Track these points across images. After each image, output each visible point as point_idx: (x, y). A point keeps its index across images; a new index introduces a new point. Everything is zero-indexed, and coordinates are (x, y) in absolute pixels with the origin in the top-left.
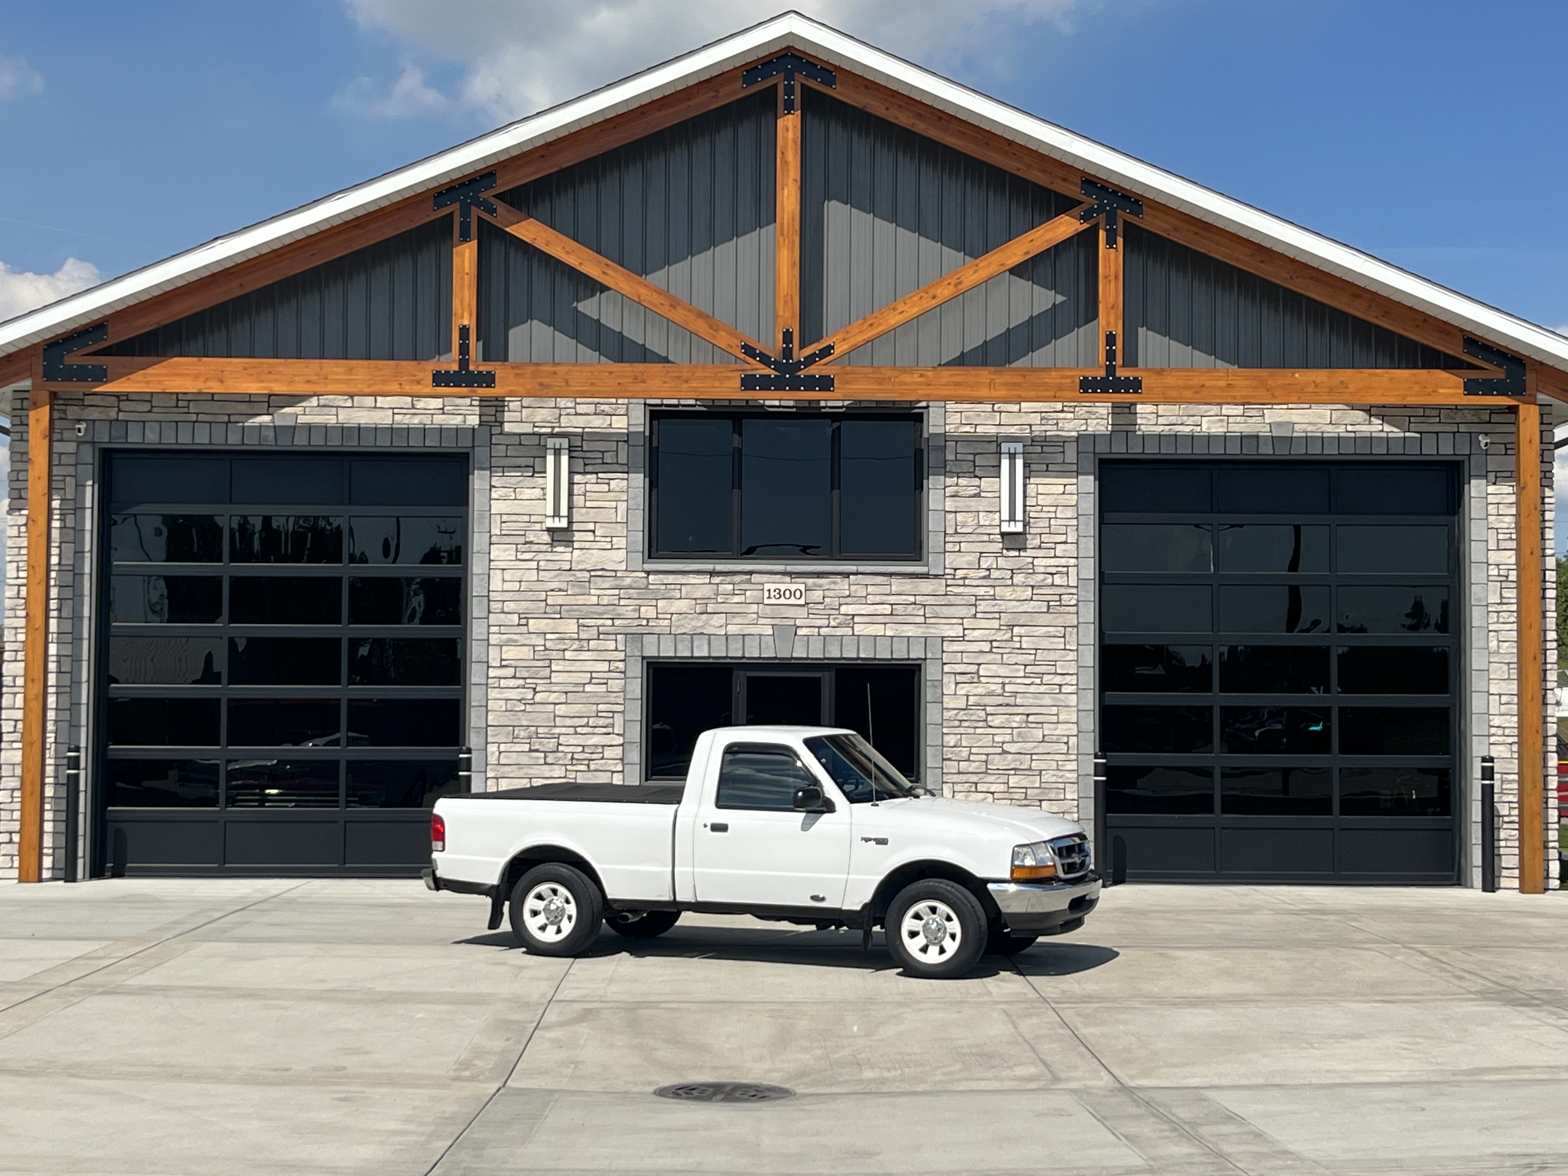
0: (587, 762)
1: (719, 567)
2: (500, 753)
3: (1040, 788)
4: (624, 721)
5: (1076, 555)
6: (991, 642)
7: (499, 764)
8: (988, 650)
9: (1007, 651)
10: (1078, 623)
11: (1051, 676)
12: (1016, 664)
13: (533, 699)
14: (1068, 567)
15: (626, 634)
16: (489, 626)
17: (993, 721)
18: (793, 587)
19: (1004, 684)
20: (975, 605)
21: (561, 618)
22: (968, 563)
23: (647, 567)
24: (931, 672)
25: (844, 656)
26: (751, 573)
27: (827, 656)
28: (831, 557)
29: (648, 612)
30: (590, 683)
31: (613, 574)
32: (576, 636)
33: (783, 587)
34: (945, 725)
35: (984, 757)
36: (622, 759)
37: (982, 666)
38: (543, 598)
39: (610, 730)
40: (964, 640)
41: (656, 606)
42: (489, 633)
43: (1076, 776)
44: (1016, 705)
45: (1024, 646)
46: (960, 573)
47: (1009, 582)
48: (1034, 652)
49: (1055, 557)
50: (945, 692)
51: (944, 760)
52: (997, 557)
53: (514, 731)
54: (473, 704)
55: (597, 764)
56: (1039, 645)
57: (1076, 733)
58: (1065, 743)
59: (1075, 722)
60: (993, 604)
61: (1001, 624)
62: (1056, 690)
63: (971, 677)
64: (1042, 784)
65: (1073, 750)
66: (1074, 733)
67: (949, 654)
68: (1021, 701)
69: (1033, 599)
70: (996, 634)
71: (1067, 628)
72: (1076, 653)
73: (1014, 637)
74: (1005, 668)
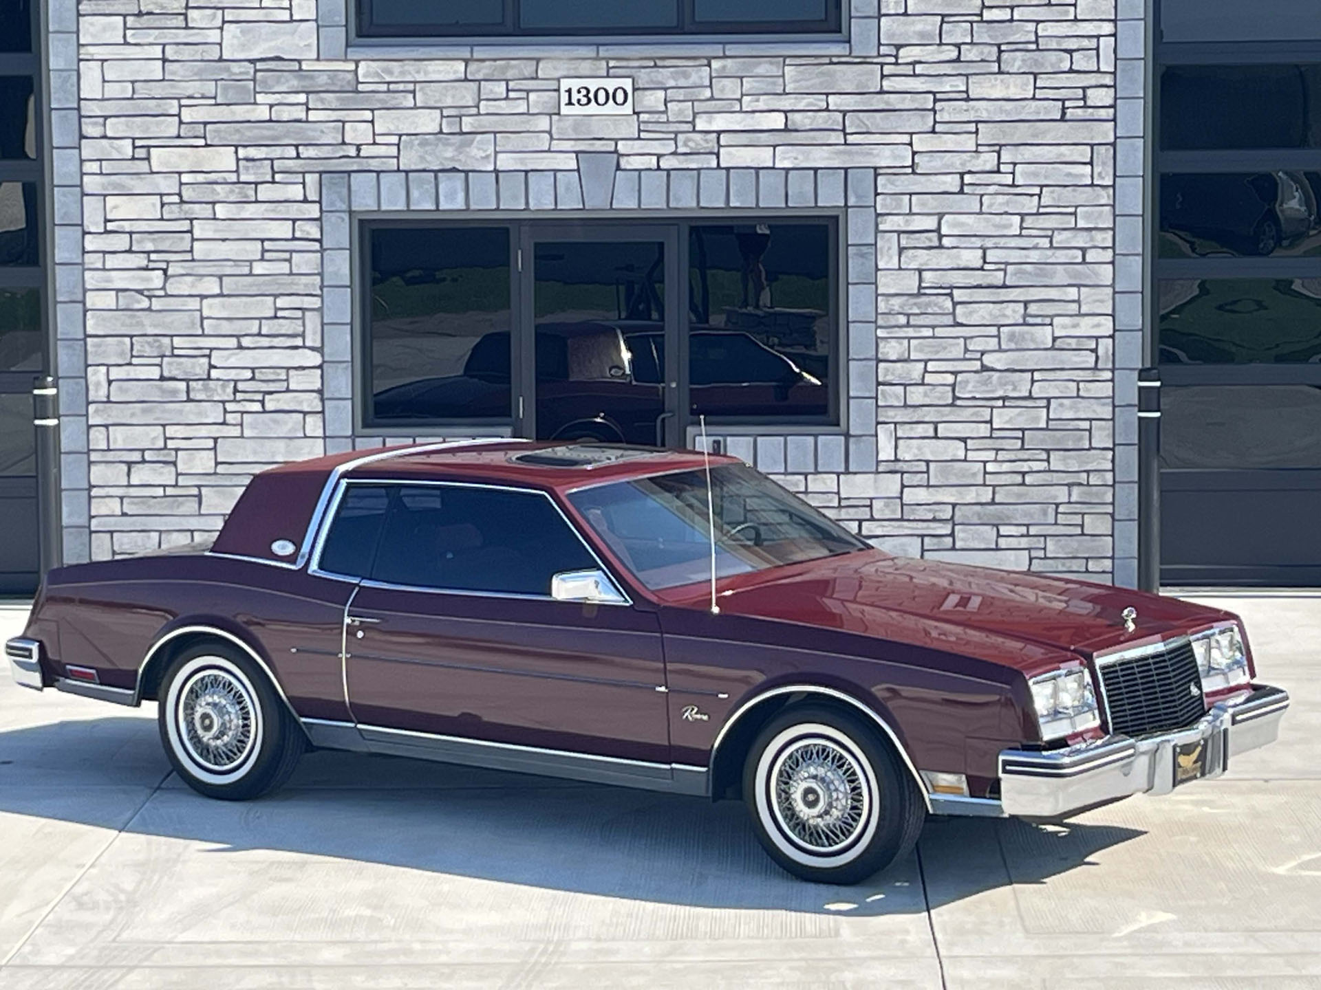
0: (259, 397)
1: (479, 53)
2: (110, 382)
3: (1047, 429)
4: (323, 325)
5: (1113, 17)
6: (961, 174)
7: (109, 402)
8: (957, 189)
9: (992, 189)
10: (1116, 138)
11: (1067, 234)
12: (1006, 213)
13: (164, 288)
14: (1098, 37)
15: (321, 173)
16: (82, 161)
17: (962, 315)
18: (611, 85)
19: (984, 250)
20: (934, 110)
21: (207, 145)
22: (922, 34)
23: (354, 53)
24: (856, 230)
25: (702, 204)
26: (538, 60)
27: (671, 205)
28: (678, 30)
29: (358, 133)
30: (262, 259)
31: (297, 68)
32: (233, 177)
33: (593, 85)
34: (880, 322)
35: (950, 379)
36: (320, 392)
37: (946, 217)
38: (175, 111)
39: (299, 342)
40: (914, 173)
41: (372, 122)
42: (82, 174)
43: (1111, 408)
44: (1004, 286)
45: (1019, 181)
46: (906, 54)
47: (995, 67)
48: (1037, 191)
49: (1076, 20)
50: (880, 267)
51: (880, 383)
52: (971, 23)
53: (132, 345)
54: (59, 299)
55: (278, 400)
56: (1046, 177)
57: (1111, 332)
58: (1092, 350)
59: (1110, 312)
60: (965, 108)
61: (979, 142)
62: (1076, 257)
63: (926, 238)
64: (1050, 422)
65: (1105, 363)
66: (1107, 334)
67: (888, 198)
68: (1014, 278)
69: (1037, 96)
70: (970, 161)
71: (1095, 147)
72: (1111, 191)
73: (1002, 166)
74: (987, 221)
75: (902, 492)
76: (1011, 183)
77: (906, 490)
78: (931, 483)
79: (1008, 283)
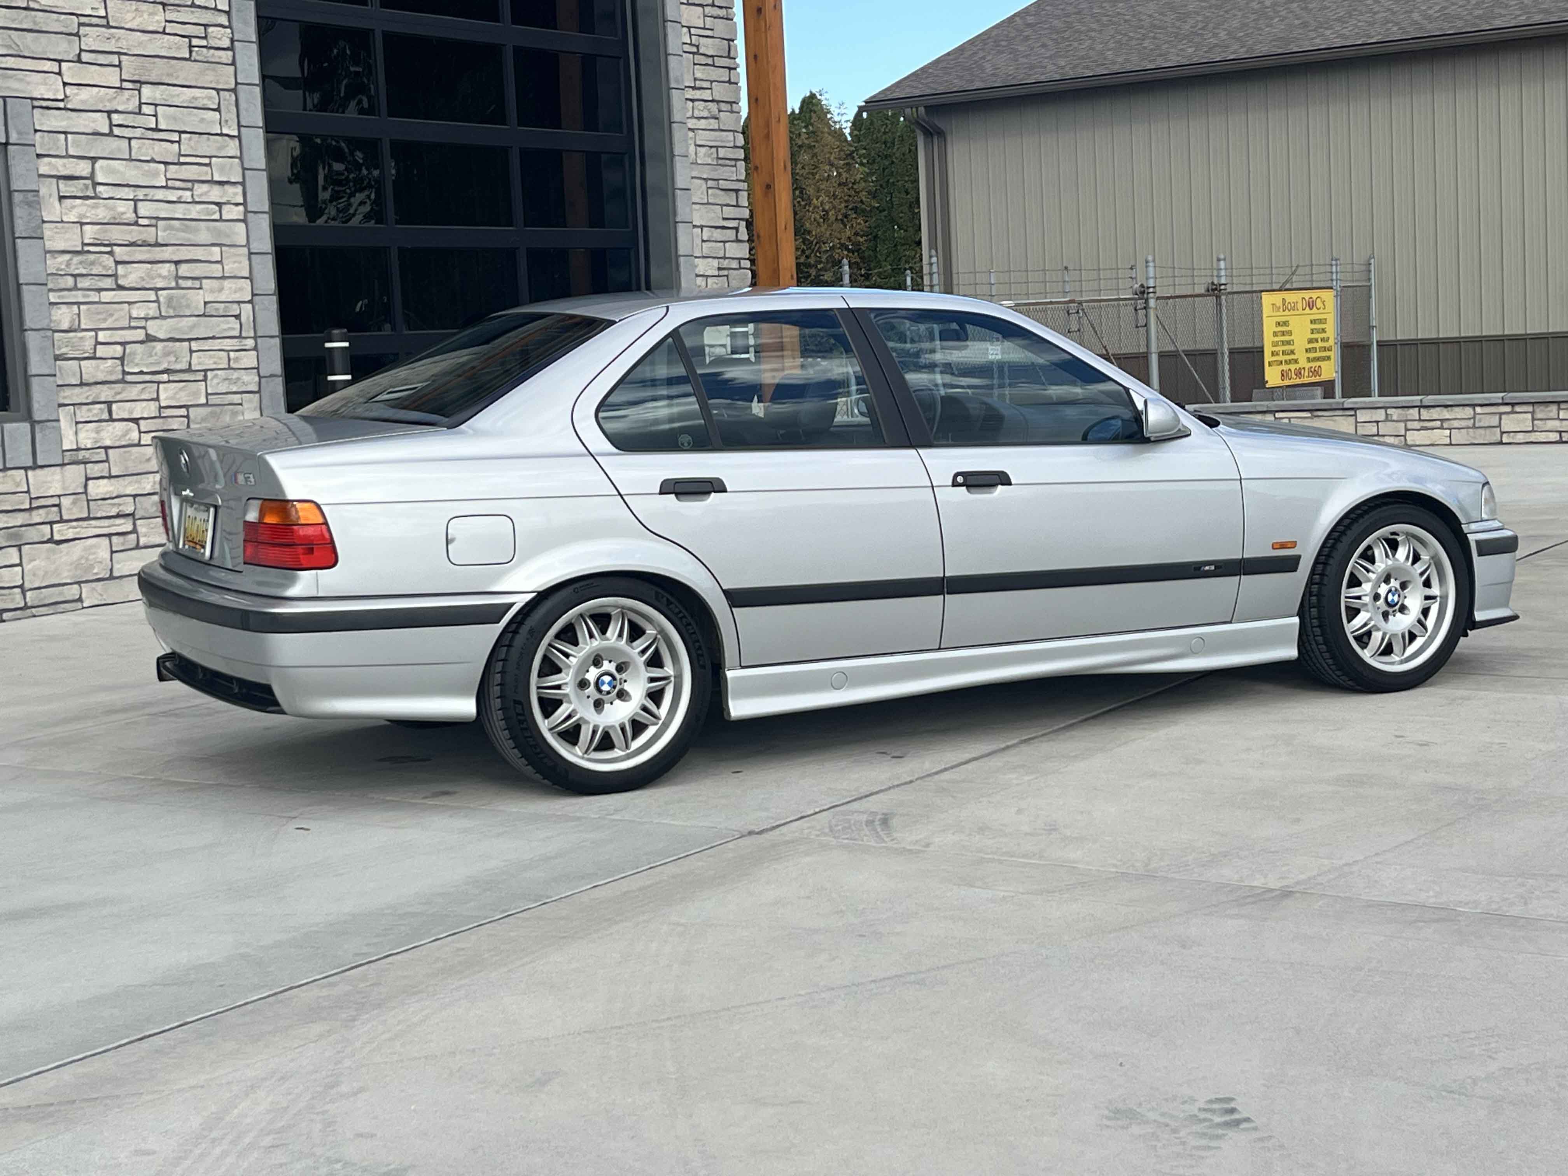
3: (207, 404)
6: (109, 113)
8: (106, 130)
9: (138, 133)
10: (237, 83)
11: (205, 187)
12: (152, 161)
17: (125, 276)
19: (135, 201)
20: (77, 35)
24: (18, 174)
34: (50, 285)
35: (118, 350)
37: (101, 163)
40: (65, 109)
43: (257, 379)
44: (157, 245)
45: (162, 125)
48: (175, 137)
50: (45, 219)
51: (57, 358)
56: (184, 124)
57: (250, 298)
58: (236, 316)
59: (247, 275)
60: (107, 36)
61: (123, 77)
62: (215, 213)
63: (85, 184)
64: (209, 397)
65: (249, 332)
66: (247, 300)
67: (46, 134)
68: (165, 234)
69: (167, 31)
70: (115, 98)
71: (221, 93)
72: (237, 141)
73: (144, 106)
74: (137, 167)
75: (86, 486)
76: (154, 126)
77: (90, 482)
78: (113, 474)
79: (160, 241)
